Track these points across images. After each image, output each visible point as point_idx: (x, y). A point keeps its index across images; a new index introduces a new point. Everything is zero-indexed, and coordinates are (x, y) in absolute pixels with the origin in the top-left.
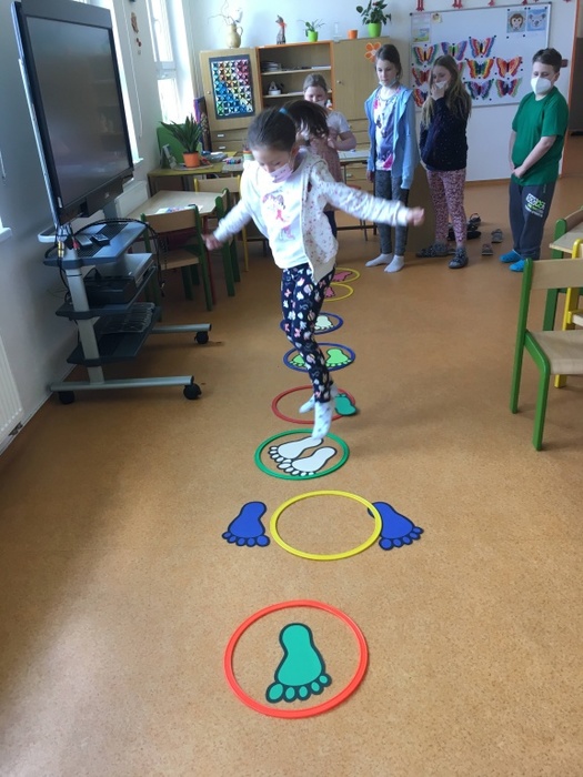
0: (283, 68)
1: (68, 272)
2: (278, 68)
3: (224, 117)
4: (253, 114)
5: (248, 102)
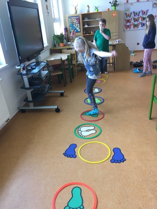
0: (89, 19)
1: (24, 77)
2: (87, 19)
4: (80, 32)
5: (79, 29)
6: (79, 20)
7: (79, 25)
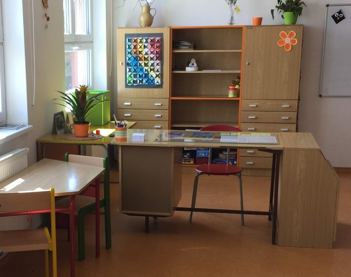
2: (190, 47)
3: (132, 87)
4: (160, 86)
5: (157, 76)
6: (161, 47)
7: (160, 64)
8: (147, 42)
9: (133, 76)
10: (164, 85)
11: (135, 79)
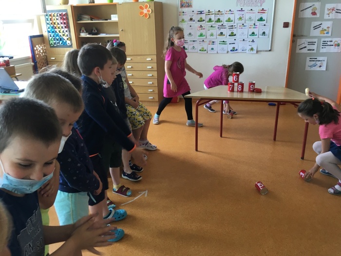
2: (88, 20)
3: (53, 47)
4: (71, 46)
5: (67, 39)
6: (67, 19)
7: (68, 31)
8: (57, 16)
9: (53, 39)
10: (73, 46)
11: (54, 42)
